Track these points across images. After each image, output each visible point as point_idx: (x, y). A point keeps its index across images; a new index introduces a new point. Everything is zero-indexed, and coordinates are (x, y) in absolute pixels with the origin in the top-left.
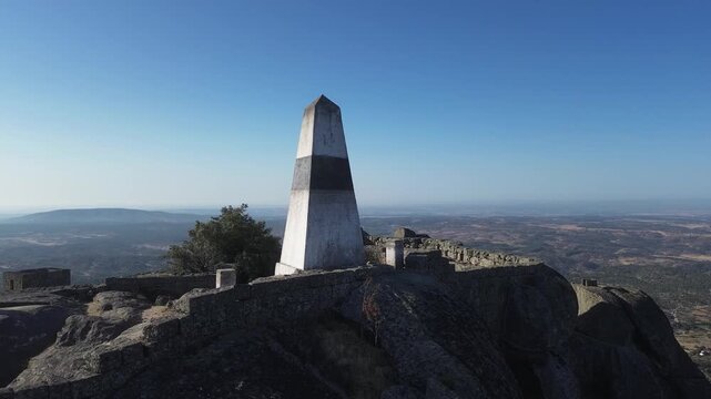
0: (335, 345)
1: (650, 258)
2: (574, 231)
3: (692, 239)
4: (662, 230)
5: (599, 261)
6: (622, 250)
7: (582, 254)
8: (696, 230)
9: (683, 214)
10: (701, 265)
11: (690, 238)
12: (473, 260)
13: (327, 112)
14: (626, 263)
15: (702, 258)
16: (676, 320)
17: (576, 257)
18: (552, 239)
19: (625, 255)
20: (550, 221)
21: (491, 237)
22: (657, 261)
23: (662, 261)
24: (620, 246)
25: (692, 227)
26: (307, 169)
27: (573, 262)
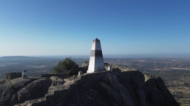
0: (103, 85)
1: (163, 69)
2: (144, 62)
3: (173, 64)
4: (166, 61)
5: (150, 69)
6: (156, 67)
7: (145, 68)
8: (174, 61)
9: (171, 57)
10: (175, 70)
11: (173, 63)
12: (123, 70)
13: (98, 41)
14: (157, 70)
15: (176, 68)
16: (169, 84)
17: (144, 68)
18: (138, 64)
19: (156, 68)
20: (138, 59)
21: (122, 63)
22: (165, 69)
23: (166, 69)
24: (155, 66)
25: (173, 60)
26: (94, 52)
27: (143, 70)
